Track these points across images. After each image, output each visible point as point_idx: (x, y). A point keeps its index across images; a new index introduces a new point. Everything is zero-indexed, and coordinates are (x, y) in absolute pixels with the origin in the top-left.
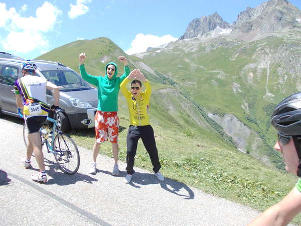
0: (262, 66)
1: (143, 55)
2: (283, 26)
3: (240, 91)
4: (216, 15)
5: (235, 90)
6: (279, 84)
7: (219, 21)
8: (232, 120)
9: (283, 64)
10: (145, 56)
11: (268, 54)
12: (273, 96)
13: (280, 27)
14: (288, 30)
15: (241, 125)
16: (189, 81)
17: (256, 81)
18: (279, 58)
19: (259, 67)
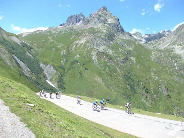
0: (81, 42)
1: (28, 34)
2: (100, 23)
3: (65, 54)
4: (81, 14)
5: (62, 53)
6: (85, 51)
7: (82, 18)
8: (50, 67)
9: (90, 42)
10: (29, 34)
11: (86, 36)
12: (79, 56)
13: (98, 23)
14: (102, 25)
15: (53, 69)
16: (41, 48)
17: (75, 49)
18: (90, 38)
19: (80, 42)
